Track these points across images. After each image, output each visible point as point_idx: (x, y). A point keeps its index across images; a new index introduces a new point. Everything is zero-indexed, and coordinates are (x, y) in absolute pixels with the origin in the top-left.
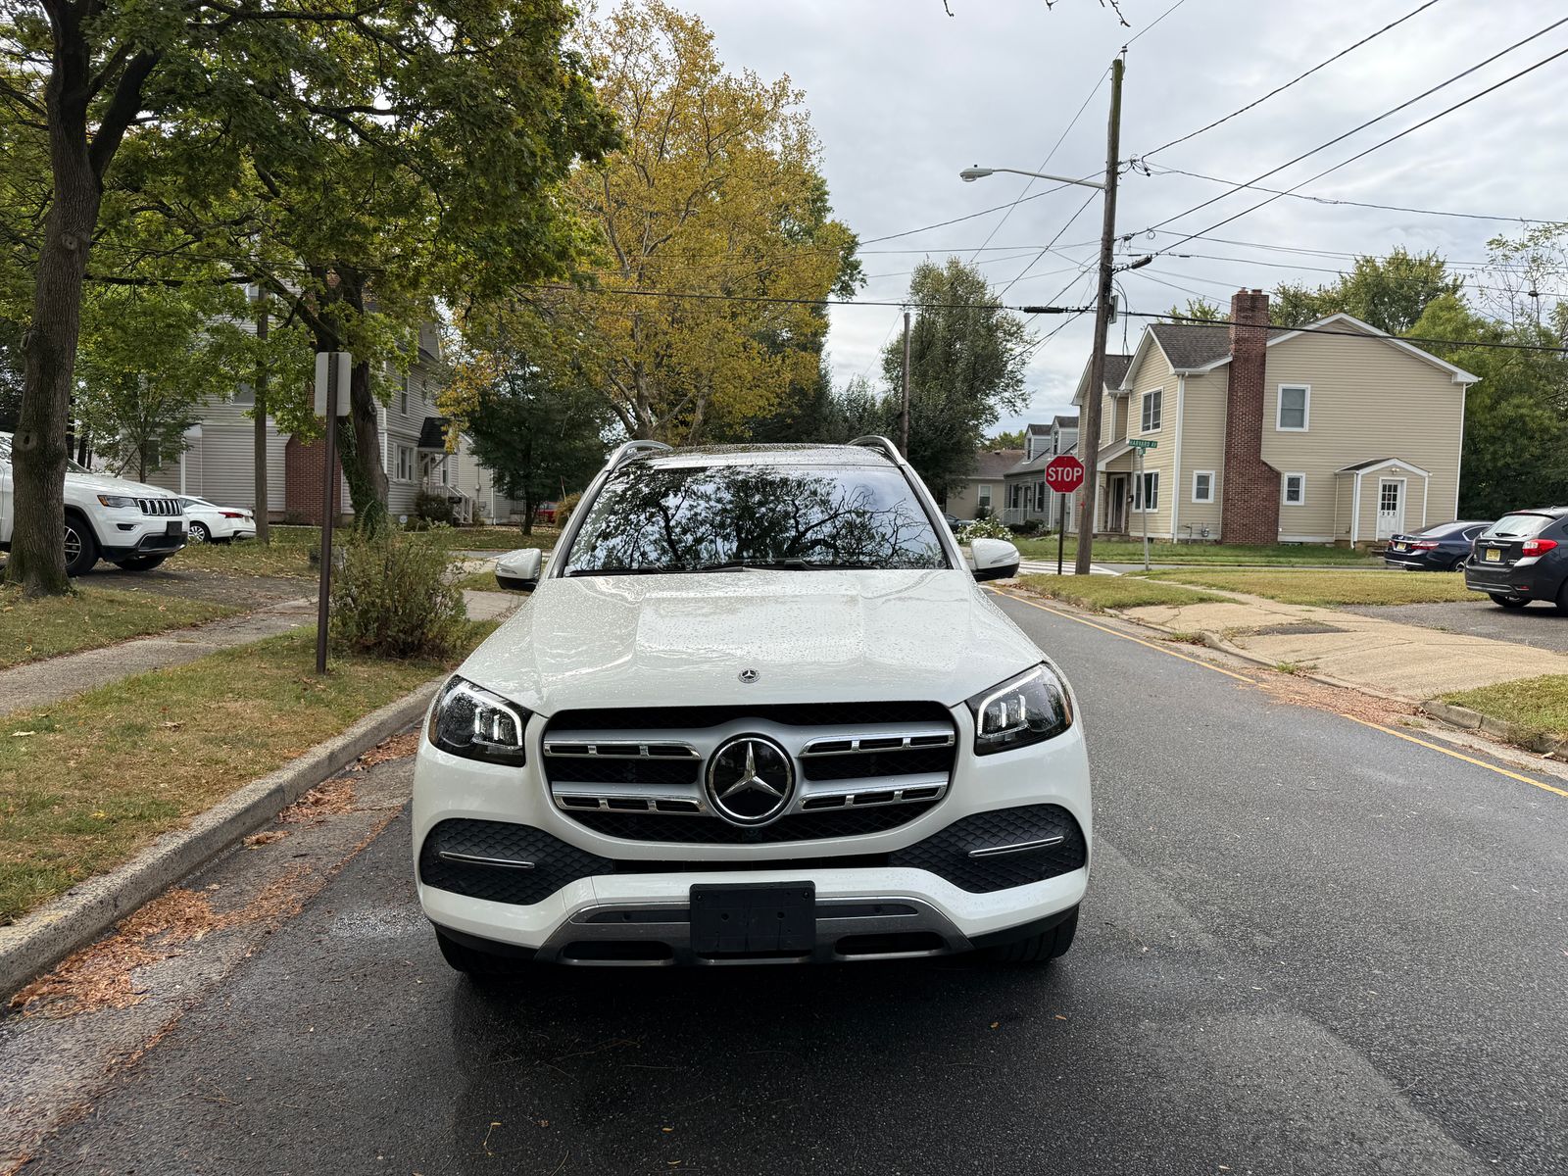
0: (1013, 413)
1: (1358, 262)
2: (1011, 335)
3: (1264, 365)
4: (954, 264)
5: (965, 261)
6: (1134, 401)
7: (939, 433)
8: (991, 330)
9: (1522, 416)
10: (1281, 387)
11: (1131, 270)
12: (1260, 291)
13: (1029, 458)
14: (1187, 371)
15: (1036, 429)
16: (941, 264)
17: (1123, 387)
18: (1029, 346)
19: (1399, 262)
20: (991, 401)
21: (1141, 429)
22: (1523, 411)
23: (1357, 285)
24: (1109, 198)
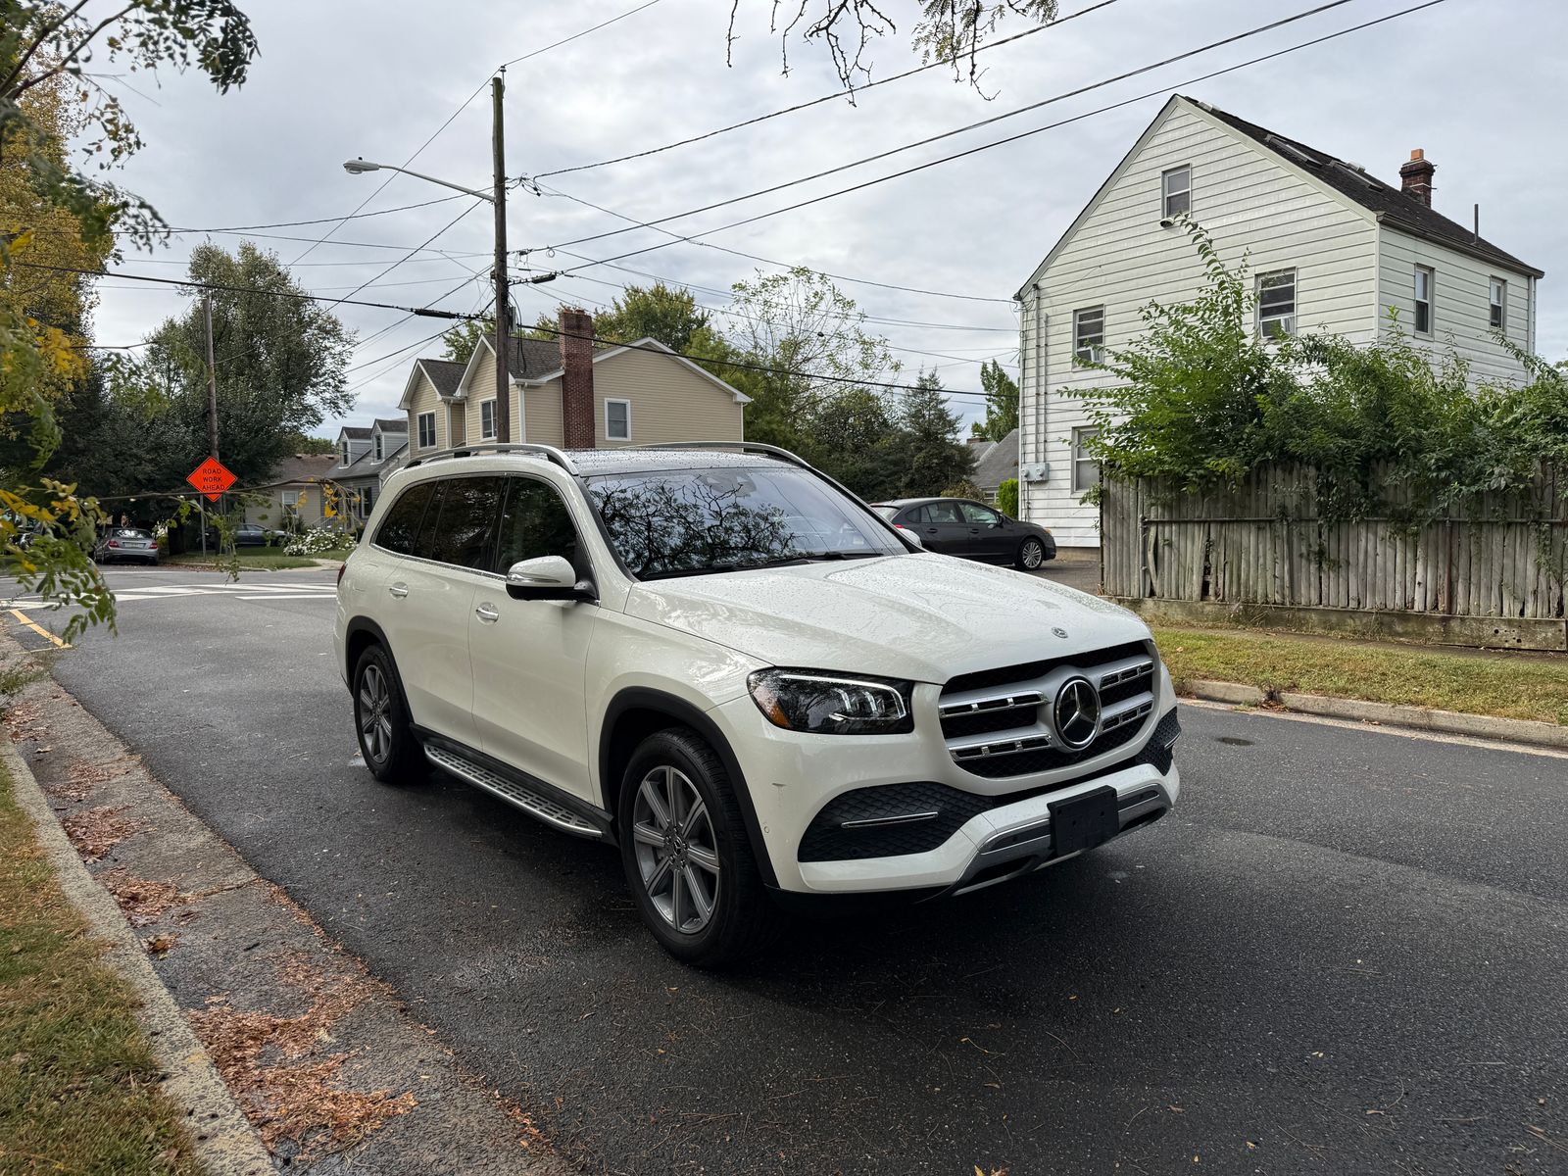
0: (336, 414)
1: (627, 290)
2: (327, 333)
3: (592, 379)
4: (247, 250)
5: (263, 249)
6: (471, 408)
7: (253, 435)
8: (303, 325)
9: (772, 430)
10: (607, 400)
11: (531, 284)
12: (583, 311)
13: (346, 462)
14: (527, 382)
15: (351, 433)
16: (231, 249)
17: (458, 393)
18: (347, 346)
19: (660, 294)
20: (310, 399)
21: (481, 435)
22: (774, 426)
23: (631, 312)
24: (499, 211)
